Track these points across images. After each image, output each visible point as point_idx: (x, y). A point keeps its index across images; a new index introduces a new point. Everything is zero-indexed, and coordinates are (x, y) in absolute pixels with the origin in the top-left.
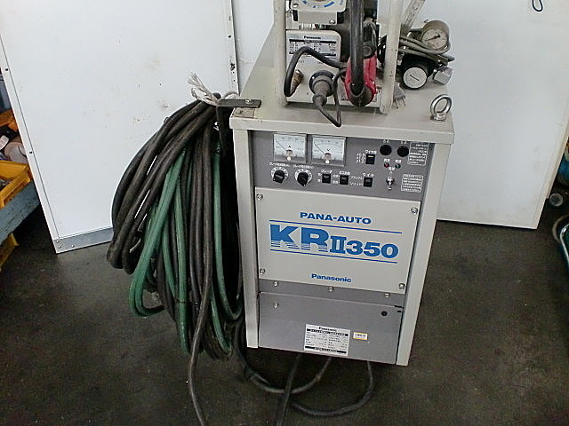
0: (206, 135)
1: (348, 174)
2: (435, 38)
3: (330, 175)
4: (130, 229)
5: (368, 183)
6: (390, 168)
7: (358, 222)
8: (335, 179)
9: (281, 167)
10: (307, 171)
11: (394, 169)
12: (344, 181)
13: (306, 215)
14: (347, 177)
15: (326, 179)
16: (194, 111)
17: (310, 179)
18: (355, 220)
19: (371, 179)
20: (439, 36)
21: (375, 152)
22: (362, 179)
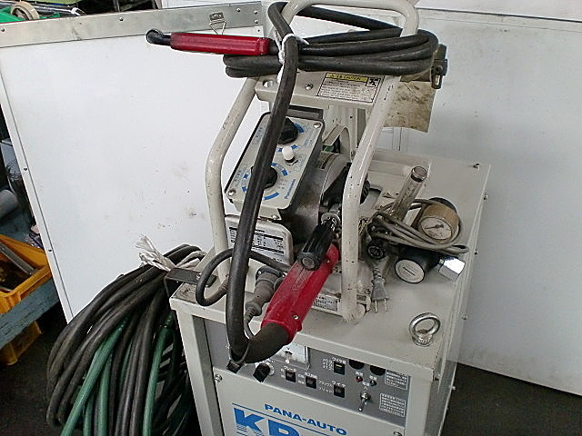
0: (152, 308)
1: (315, 377)
2: (437, 227)
3: (294, 373)
4: (59, 402)
5: (339, 392)
6: (364, 383)
7: (331, 430)
8: (301, 379)
10: (268, 364)
11: (368, 384)
13: (271, 408)
14: (314, 380)
15: (291, 377)
16: (140, 279)
17: (272, 372)
19: (343, 389)
20: (442, 226)
21: (344, 362)
22: (332, 386)
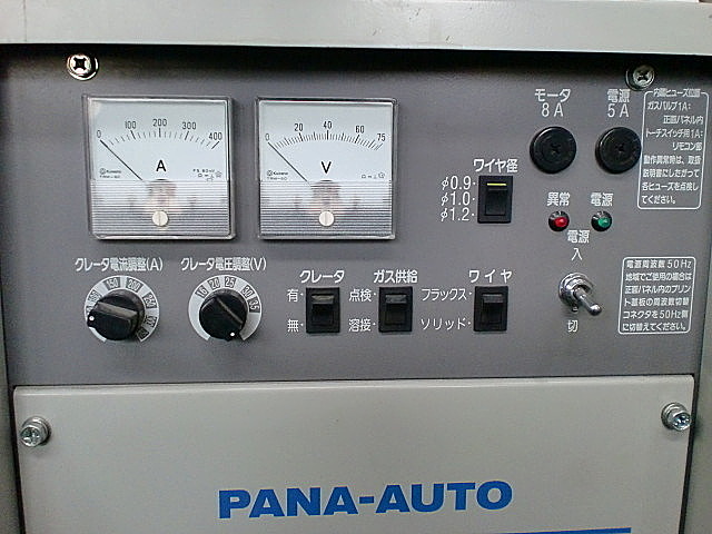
3: (335, 292)
5: (491, 311)
6: (572, 235)
7: (461, 504)
8: (360, 310)
9: (126, 275)
10: (239, 286)
11: (585, 235)
12: (396, 312)
14: (407, 291)
15: (323, 314)
17: (255, 320)
18: (450, 497)
19: (503, 291)
21: (512, 166)
22: (466, 297)
